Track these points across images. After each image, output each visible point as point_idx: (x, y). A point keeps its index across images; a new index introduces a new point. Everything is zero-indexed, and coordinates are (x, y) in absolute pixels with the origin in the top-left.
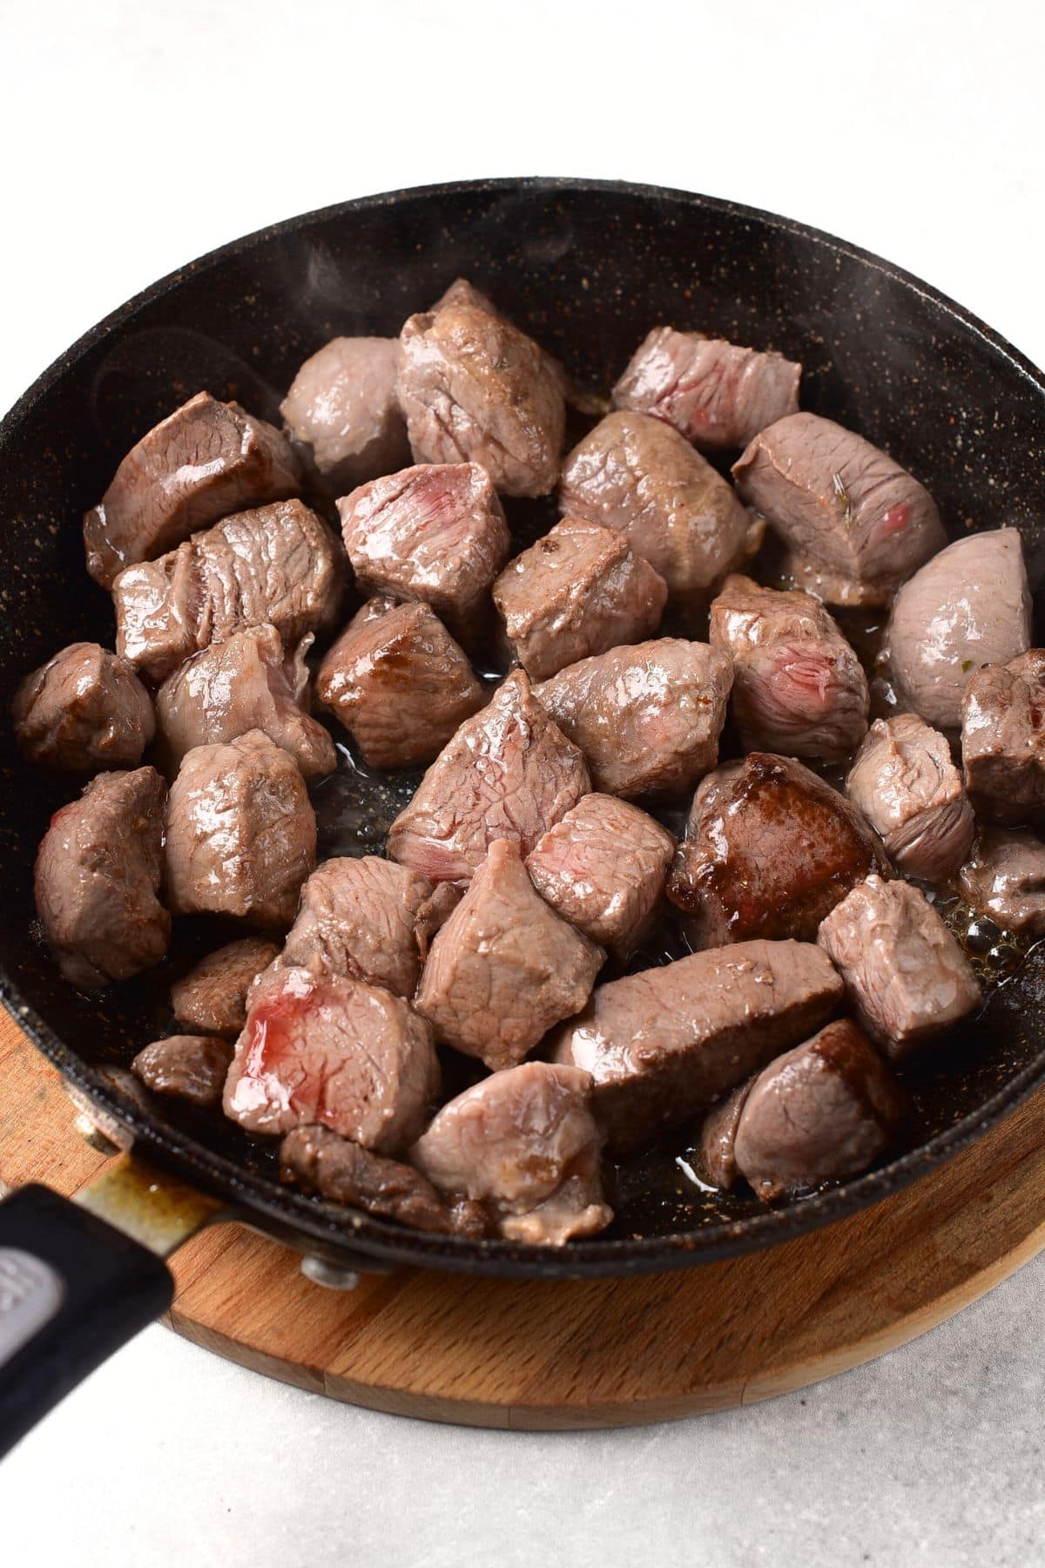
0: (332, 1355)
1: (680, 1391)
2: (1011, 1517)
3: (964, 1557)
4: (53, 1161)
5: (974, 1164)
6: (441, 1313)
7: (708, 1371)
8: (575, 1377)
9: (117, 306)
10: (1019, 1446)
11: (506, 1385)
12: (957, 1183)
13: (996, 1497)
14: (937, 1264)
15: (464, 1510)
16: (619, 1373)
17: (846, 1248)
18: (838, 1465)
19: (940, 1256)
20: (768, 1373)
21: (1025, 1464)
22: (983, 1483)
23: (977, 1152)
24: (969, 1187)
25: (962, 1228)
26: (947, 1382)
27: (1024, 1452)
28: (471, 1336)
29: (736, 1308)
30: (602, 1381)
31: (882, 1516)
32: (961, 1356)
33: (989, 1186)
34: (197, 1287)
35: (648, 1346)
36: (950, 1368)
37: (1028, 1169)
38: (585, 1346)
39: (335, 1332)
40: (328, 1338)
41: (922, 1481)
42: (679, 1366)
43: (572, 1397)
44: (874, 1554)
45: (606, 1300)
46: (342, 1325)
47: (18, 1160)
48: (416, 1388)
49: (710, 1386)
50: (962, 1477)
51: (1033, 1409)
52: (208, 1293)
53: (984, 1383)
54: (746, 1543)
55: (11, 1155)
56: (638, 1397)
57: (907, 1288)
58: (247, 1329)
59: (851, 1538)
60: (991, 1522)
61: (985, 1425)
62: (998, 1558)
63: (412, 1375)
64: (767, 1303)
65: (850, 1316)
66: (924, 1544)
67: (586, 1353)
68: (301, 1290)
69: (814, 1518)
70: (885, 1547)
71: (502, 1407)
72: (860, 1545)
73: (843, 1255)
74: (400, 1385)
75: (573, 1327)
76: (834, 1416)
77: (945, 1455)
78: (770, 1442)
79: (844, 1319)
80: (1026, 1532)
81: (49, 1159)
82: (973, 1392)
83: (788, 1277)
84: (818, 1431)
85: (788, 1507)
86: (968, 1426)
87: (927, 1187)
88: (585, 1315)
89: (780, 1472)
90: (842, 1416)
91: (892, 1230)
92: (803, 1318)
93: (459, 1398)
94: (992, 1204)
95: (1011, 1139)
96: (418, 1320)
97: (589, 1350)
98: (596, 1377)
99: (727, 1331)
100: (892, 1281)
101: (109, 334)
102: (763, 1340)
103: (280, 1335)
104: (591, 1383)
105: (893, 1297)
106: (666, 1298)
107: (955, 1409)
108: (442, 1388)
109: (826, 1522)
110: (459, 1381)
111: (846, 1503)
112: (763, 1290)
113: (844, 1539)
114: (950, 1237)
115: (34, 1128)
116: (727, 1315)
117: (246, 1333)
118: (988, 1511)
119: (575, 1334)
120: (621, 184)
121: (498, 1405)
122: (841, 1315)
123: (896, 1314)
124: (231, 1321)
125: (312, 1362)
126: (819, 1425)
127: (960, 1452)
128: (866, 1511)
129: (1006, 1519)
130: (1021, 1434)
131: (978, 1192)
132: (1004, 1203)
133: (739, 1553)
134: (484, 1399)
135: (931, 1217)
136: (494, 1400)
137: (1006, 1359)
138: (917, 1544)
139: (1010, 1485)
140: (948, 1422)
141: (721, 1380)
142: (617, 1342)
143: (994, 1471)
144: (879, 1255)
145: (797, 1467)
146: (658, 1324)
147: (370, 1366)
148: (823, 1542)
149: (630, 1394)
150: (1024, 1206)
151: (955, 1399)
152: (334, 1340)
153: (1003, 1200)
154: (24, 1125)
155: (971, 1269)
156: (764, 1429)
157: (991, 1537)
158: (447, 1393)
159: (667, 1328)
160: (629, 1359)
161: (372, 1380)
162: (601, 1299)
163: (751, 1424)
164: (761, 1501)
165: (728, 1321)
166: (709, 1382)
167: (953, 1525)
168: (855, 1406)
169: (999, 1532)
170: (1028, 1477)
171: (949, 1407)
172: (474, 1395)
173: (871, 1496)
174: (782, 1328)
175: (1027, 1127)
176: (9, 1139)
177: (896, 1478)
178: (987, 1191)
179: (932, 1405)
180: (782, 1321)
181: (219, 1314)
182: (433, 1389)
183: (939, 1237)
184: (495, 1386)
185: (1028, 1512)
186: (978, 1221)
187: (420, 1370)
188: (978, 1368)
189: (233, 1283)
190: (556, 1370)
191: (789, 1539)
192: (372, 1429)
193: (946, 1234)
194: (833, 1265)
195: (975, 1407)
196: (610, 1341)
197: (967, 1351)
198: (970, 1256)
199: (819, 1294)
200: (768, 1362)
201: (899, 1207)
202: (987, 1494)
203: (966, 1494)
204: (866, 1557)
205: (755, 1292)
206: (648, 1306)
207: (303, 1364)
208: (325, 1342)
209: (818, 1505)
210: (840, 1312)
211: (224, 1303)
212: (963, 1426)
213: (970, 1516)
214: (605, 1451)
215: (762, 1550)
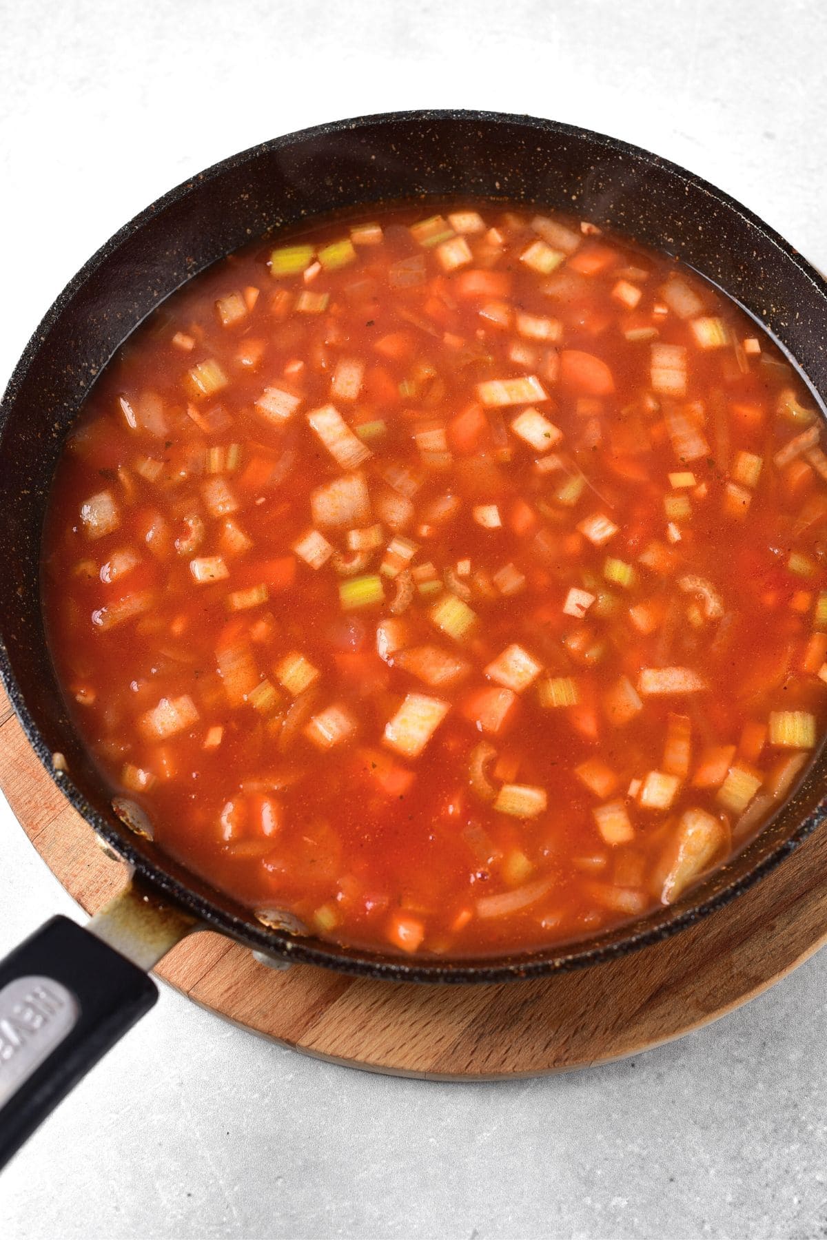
0: (301, 1032)
1: (546, 1066)
2: (775, 1154)
3: (740, 1181)
4: (106, 881)
5: (763, 902)
6: (379, 1003)
7: (566, 1051)
8: (473, 1052)
9: (142, 208)
10: (783, 1102)
11: (423, 1058)
12: (750, 916)
13: (765, 1139)
14: (733, 977)
15: (392, 1137)
16: (503, 1052)
17: (669, 962)
18: (655, 1111)
19: (735, 971)
20: (608, 1055)
21: (787, 1115)
22: (756, 1128)
23: (766, 892)
24: (758, 919)
25: (752, 949)
26: (736, 1053)
27: (786, 1107)
28: (400, 1020)
29: (588, 1005)
30: (491, 1057)
31: (684, 1150)
32: (746, 1034)
33: (773, 918)
34: (207, 979)
35: (524, 1032)
36: (737, 1042)
37: (802, 906)
38: (481, 1031)
39: (304, 1015)
40: (299, 1019)
41: (714, 1125)
42: (546, 1047)
43: (470, 1068)
44: (677, 1178)
45: (496, 996)
46: (309, 1010)
47: (81, 880)
48: (360, 1058)
49: (567, 1063)
50: (743, 1124)
51: (795, 1075)
52: (214, 983)
53: (761, 1055)
54: (588, 1167)
55: (75, 876)
56: (515, 1069)
57: (710, 994)
58: (242, 1010)
59: (662, 1165)
60: (760, 1157)
61: (760, 1086)
62: (764, 1183)
63: (358, 1048)
64: (611, 1002)
65: (669, 1014)
66: (712, 1172)
67: (481, 1036)
68: (281, 982)
69: (637, 1150)
70: (686, 1173)
71: (420, 1072)
72: (667, 1171)
73: (666, 967)
74: (348, 1055)
75: (472, 1017)
76: (654, 1076)
77: (730, 1107)
78: (608, 1094)
79: (664, 1016)
80: (784, 1165)
81: (103, 879)
82: (753, 1061)
83: (626, 983)
84: (643, 1087)
85: (619, 1141)
86: (749, 1086)
87: (729, 918)
88: (481, 1008)
89: (615, 1116)
90: (660, 1076)
91: (702, 951)
92: (636, 1014)
93: (390, 1066)
94: (775, 932)
95: (790, 884)
96: (363, 1007)
97: (482, 1034)
98: (487, 1054)
99: (581, 1023)
100: (699, 989)
101: (138, 230)
102: (607, 1030)
103: (265, 1016)
104: (484, 1058)
105: (700, 1000)
106: (539, 996)
107: (740, 1073)
108: (379, 1059)
109: (645, 1153)
110: (391, 1053)
111: (660, 1140)
112: (608, 992)
113: (657, 1166)
114: (741, 957)
115: (92, 855)
116: (582, 1010)
117: (241, 1014)
118: (759, 1149)
119: (473, 1022)
120: (527, 118)
121: (417, 1071)
122: (662, 1013)
123: (701, 1013)
124: (231, 1005)
125: (287, 1037)
126: (643, 1082)
127: (742, 1105)
128: (673, 1147)
129: (771, 1155)
130: (785, 1093)
131: (764, 922)
132: (783, 931)
133: (583, 1174)
134: (408, 1067)
135: (731, 940)
136: (415, 1068)
137: (778, 1037)
138: (707, 1171)
139: (775, 1131)
140: (734, 1083)
141: (576, 1059)
142: (502, 1029)
143: (765, 1119)
144: (691, 969)
145: (626, 1113)
146: (532, 1016)
147: (328, 1041)
148: (642, 1168)
149: (511, 1067)
150: (798, 934)
151: (740, 1066)
152: (304, 1021)
153: (783, 930)
154: (85, 853)
155: (757, 981)
156: (605, 1084)
157: (759, 1168)
158: (382, 1062)
159: (539, 1018)
160: (511, 1041)
161: (330, 1051)
162: (493, 996)
163: (595, 1080)
164: (599, 1137)
165: (582, 1015)
166: (566, 1060)
167: (734, 1158)
168: (670, 1069)
169: (766, 1165)
170: (789, 1124)
171: (736, 1072)
172: (401, 1065)
173: (678, 1135)
174: (620, 1021)
175: (803, 875)
176: (74, 863)
177: (695, 1122)
178: (771, 922)
179: (724, 1070)
180: (621, 1014)
181: (222, 1000)
182: (372, 1059)
183: (735, 956)
184: (415, 1058)
185: (787, 1151)
186: (763, 945)
187: (364, 1045)
188: (758, 1043)
189: (233, 976)
190: (459, 1047)
191: (618, 1165)
192: (329, 1076)
193: (740, 953)
194: (659, 974)
195: (754, 1072)
196: (498, 1027)
197: (751, 1030)
198: (756, 971)
199: (648, 996)
200: (608, 1046)
201: (708, 932)
202: (759, 1137)
203: (744, 1137)
204: (672, 1180)
205: (602, 994)
206: (526, 1002)
207: (281, 1038)
208: (296, 1022)
209: (639, 1141)
210: (661, 1010)
211: (226, 991)
212: (744, 1086)
213: (746, 1152)
214: (492, 1096)
215: (599, 1172)
